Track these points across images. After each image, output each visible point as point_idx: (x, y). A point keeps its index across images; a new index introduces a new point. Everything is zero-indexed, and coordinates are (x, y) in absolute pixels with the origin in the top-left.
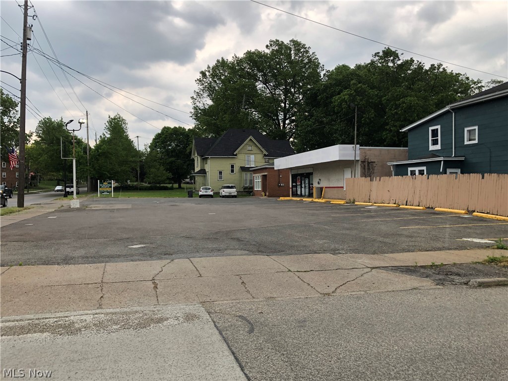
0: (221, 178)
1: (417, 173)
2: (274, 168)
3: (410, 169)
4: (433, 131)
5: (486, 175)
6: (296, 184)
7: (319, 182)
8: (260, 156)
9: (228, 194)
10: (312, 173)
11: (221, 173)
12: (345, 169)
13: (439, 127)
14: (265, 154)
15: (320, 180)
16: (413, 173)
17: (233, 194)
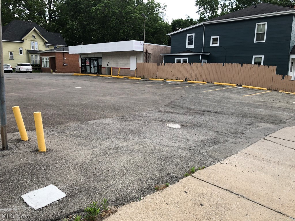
0: (12, 57)
1: (182, 62)
2: (68, 53)
3: (176, 59)
4: (189, 36)
5: (244, 64)
6: (85, 64)
7: (107, 64)
8: (42, 43)
9: (26, 70)
10: (102, 58)
11: (11, 54)
12: (131, 57)
13: (193, 35)
14: (46, 42)
15: (109, 63)
16: (179, 61)
17: (29, 70)
